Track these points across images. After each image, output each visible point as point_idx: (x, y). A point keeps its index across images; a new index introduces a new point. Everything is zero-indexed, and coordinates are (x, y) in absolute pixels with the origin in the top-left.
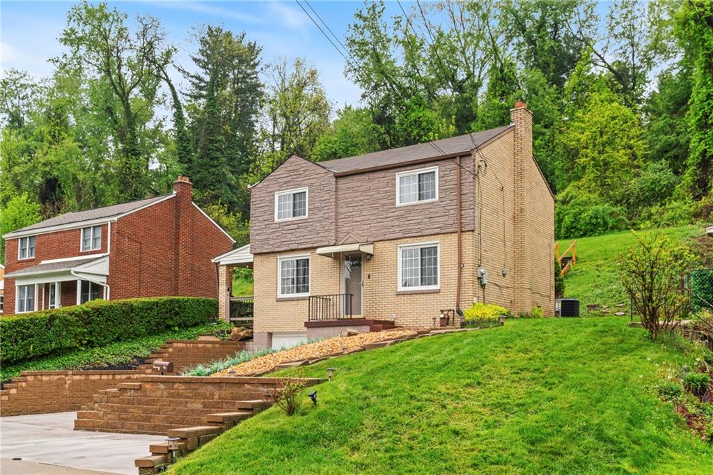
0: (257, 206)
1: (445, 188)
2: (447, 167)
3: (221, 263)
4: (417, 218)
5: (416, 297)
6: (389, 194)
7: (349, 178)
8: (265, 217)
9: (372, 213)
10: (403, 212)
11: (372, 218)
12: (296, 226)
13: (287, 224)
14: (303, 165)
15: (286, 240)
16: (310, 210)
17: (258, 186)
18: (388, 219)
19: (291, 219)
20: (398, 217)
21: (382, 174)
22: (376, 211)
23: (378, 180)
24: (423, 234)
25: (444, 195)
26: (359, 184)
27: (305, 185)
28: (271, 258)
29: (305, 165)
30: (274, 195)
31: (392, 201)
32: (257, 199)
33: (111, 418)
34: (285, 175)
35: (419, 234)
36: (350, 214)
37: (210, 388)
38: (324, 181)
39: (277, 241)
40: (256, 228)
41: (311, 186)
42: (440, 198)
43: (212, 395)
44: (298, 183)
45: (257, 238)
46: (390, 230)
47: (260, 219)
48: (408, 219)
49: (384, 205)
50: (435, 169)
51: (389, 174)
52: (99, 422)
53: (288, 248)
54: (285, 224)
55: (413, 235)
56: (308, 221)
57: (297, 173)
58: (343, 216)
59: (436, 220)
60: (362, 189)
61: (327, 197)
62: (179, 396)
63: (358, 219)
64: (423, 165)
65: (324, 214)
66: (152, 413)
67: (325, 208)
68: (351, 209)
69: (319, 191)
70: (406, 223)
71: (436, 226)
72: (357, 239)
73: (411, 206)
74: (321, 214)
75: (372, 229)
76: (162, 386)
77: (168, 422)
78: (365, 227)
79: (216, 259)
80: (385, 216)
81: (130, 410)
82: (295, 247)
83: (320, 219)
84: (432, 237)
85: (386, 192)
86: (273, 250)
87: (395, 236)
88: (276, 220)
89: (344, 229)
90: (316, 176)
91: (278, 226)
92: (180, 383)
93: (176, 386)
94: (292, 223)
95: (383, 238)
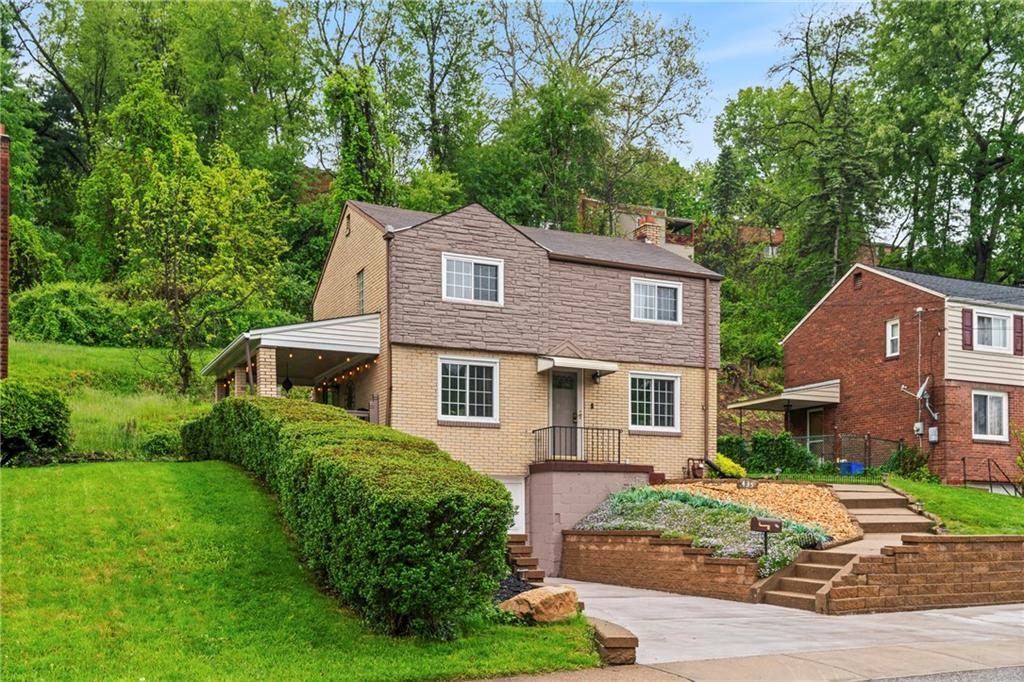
0: (406, 265)
1: (690, 311)
2: (693, 287)
3: (263, 343)
4: (658, 341)
5: (654, 439)
6: (622, 302)
7: (566, 265)
8: (425, 289)
9: (598, 321)
10: (640, 330)
11: (599, 328)
12: (483, 315)
13: (465, 307)
14: (493, 224)
15: (466, 332)
16: (506, 295)
17: (407, 233)
18: (622, 335)
19: (472, 301)
20: (633, 335)
21: (614, 273)
22: (604, 320)
23: (608, 280)
24: (665, 362)
25: (688, 320)
26: (581, 277)
27: (498, 256)
28: (427, 355)
29: (497, 225)
30: (440, 256)
31: (625, 312)
32: (405, 254)
33: (889, 593)
34: (460, 231)
35: (660, 361)
36: (567, 315)
37: (993, 548)
38: (530, 259)
39: (448, 331)
40: (405, 301)
41: (508, 260)
42: (684, 323)
43: (995, 556)
44: (485, 249)
45: (407, 318)
46: (623, 349)
47: (412, 288)
48: (647, 339)
49: (615, 314)
50: (679, 285)
51: (622, 275)
52: (874, 600)
53: (467, 346)
54: (463, 307)
55: (653, 361)
56: (504, 311)
57: (484, 233)
58: (557, 316)
59: (680, 348)
60: (585, 285)
61: (535, 283)
62: (963, 558)
63: (578, 325)
64: (664, 277)
65: (531, 306)
66: (938, 581)
67: (532, 299)
68: (569, 309)
69: (523, 271)
70: (644, 344)
71: (680, 356)
72: (579, 353)
73: (650, 324)
74: (525, 306)
75: (598, 343)
76: (943, 548)
77: (956, 591)
78: (588, 338)
79: (252, 332)
80: (617, 329)
81: (912, 580)
82: (482, 346)
83: (525, 312)
84: (673, 368)
85: (618, 298)
86: (439, 343)
87: (630, 358)
88: (445, 297)
89: (557, 334)
90: (516, 247)
91: (449, 307)
92: (963, 543)
93: (959, 546)
94: (475, 308)
95: (613, 358)
